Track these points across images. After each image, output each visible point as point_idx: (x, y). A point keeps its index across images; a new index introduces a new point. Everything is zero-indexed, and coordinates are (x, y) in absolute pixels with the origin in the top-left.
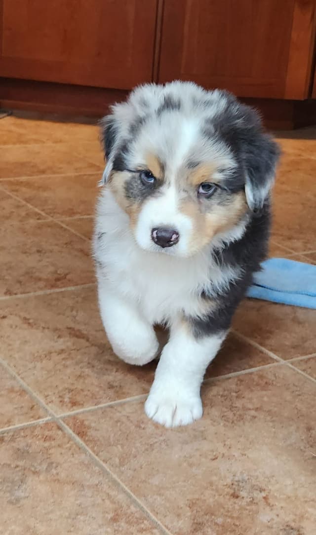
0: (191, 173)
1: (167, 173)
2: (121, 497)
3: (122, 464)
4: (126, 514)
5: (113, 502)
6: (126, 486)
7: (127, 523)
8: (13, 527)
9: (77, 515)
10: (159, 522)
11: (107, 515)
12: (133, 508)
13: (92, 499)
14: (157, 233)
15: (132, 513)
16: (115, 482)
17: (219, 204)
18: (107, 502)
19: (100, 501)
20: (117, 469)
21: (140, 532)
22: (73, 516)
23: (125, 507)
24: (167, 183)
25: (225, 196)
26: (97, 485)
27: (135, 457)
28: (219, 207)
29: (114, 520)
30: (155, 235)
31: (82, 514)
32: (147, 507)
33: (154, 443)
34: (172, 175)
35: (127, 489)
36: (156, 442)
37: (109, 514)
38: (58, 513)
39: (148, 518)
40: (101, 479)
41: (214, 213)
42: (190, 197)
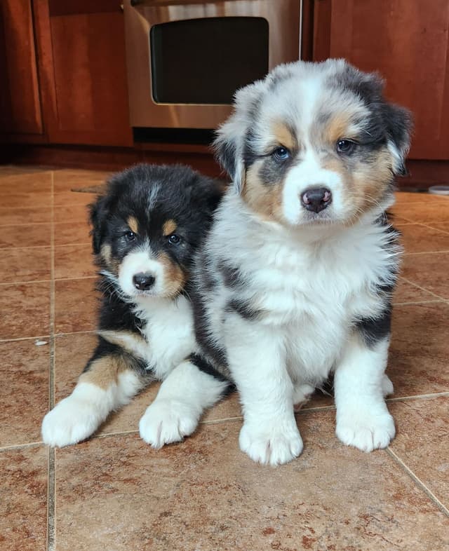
0: (325, 127)
1: (299, 137)
2: (405, 478)
3: (408, 450)
4: (408, 494)
5: (396, 482)
6: (411, 469)
7: (409, 502)
8: (296, 491)
9: (359, 488)
10: (443, 506)
11: (389, 493)
12: (416, 490)
13: (375, 477)
14: (307, 196)
15: (415, 494)
16: (399, 465)
17: (361, 161)
18: (391, 482)
19: (383, 479)
20: (403, 454)
21: (422, 512)
22: (354, 489)
23: (409, 488)
24: (303, 148)
25: (367, 152)
26: (381, 465)
27: (422, 445)
28: (363, 165)
29: (397, 498)
30: (305, 199)
31: (364, 488)
32: (432, 491)
33: (443, 436)
34: (305, 138)
35: (411, 472)
36: (445, 435)
37: (392, 491)
38: (341, 485)
39: (432, 501)
40: (386, 460)
41: (360, 172)
42: (330, 155)
